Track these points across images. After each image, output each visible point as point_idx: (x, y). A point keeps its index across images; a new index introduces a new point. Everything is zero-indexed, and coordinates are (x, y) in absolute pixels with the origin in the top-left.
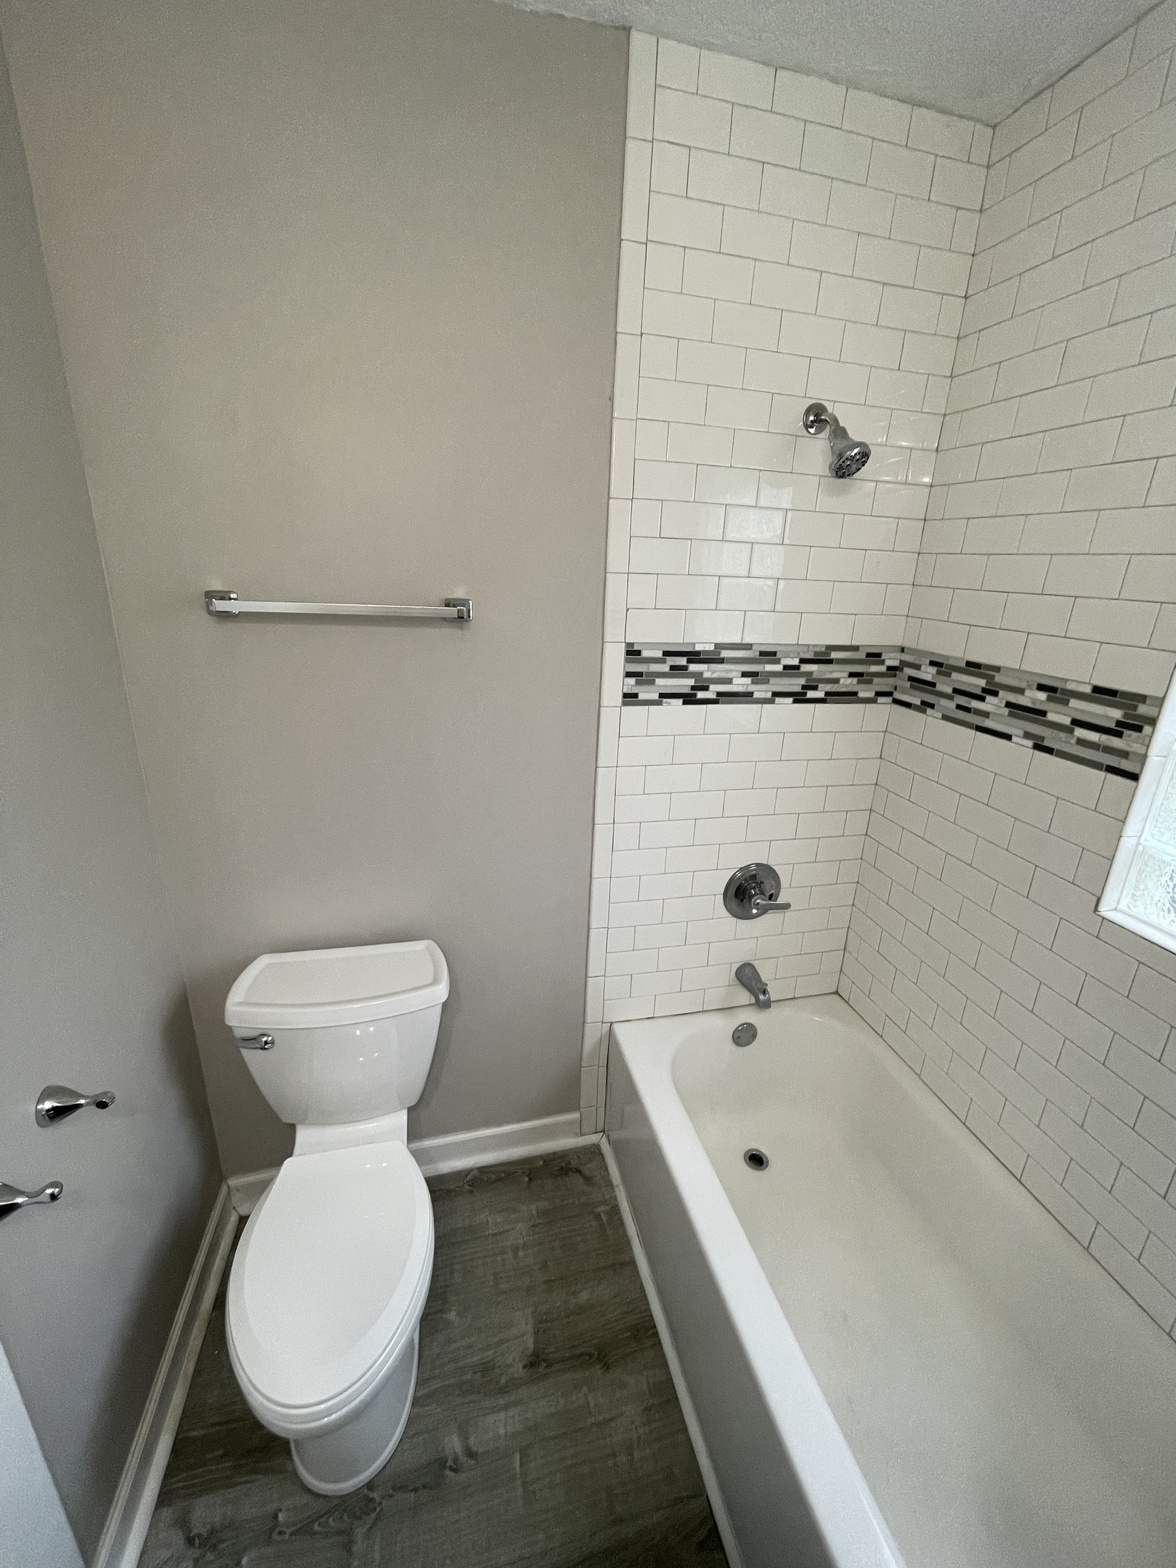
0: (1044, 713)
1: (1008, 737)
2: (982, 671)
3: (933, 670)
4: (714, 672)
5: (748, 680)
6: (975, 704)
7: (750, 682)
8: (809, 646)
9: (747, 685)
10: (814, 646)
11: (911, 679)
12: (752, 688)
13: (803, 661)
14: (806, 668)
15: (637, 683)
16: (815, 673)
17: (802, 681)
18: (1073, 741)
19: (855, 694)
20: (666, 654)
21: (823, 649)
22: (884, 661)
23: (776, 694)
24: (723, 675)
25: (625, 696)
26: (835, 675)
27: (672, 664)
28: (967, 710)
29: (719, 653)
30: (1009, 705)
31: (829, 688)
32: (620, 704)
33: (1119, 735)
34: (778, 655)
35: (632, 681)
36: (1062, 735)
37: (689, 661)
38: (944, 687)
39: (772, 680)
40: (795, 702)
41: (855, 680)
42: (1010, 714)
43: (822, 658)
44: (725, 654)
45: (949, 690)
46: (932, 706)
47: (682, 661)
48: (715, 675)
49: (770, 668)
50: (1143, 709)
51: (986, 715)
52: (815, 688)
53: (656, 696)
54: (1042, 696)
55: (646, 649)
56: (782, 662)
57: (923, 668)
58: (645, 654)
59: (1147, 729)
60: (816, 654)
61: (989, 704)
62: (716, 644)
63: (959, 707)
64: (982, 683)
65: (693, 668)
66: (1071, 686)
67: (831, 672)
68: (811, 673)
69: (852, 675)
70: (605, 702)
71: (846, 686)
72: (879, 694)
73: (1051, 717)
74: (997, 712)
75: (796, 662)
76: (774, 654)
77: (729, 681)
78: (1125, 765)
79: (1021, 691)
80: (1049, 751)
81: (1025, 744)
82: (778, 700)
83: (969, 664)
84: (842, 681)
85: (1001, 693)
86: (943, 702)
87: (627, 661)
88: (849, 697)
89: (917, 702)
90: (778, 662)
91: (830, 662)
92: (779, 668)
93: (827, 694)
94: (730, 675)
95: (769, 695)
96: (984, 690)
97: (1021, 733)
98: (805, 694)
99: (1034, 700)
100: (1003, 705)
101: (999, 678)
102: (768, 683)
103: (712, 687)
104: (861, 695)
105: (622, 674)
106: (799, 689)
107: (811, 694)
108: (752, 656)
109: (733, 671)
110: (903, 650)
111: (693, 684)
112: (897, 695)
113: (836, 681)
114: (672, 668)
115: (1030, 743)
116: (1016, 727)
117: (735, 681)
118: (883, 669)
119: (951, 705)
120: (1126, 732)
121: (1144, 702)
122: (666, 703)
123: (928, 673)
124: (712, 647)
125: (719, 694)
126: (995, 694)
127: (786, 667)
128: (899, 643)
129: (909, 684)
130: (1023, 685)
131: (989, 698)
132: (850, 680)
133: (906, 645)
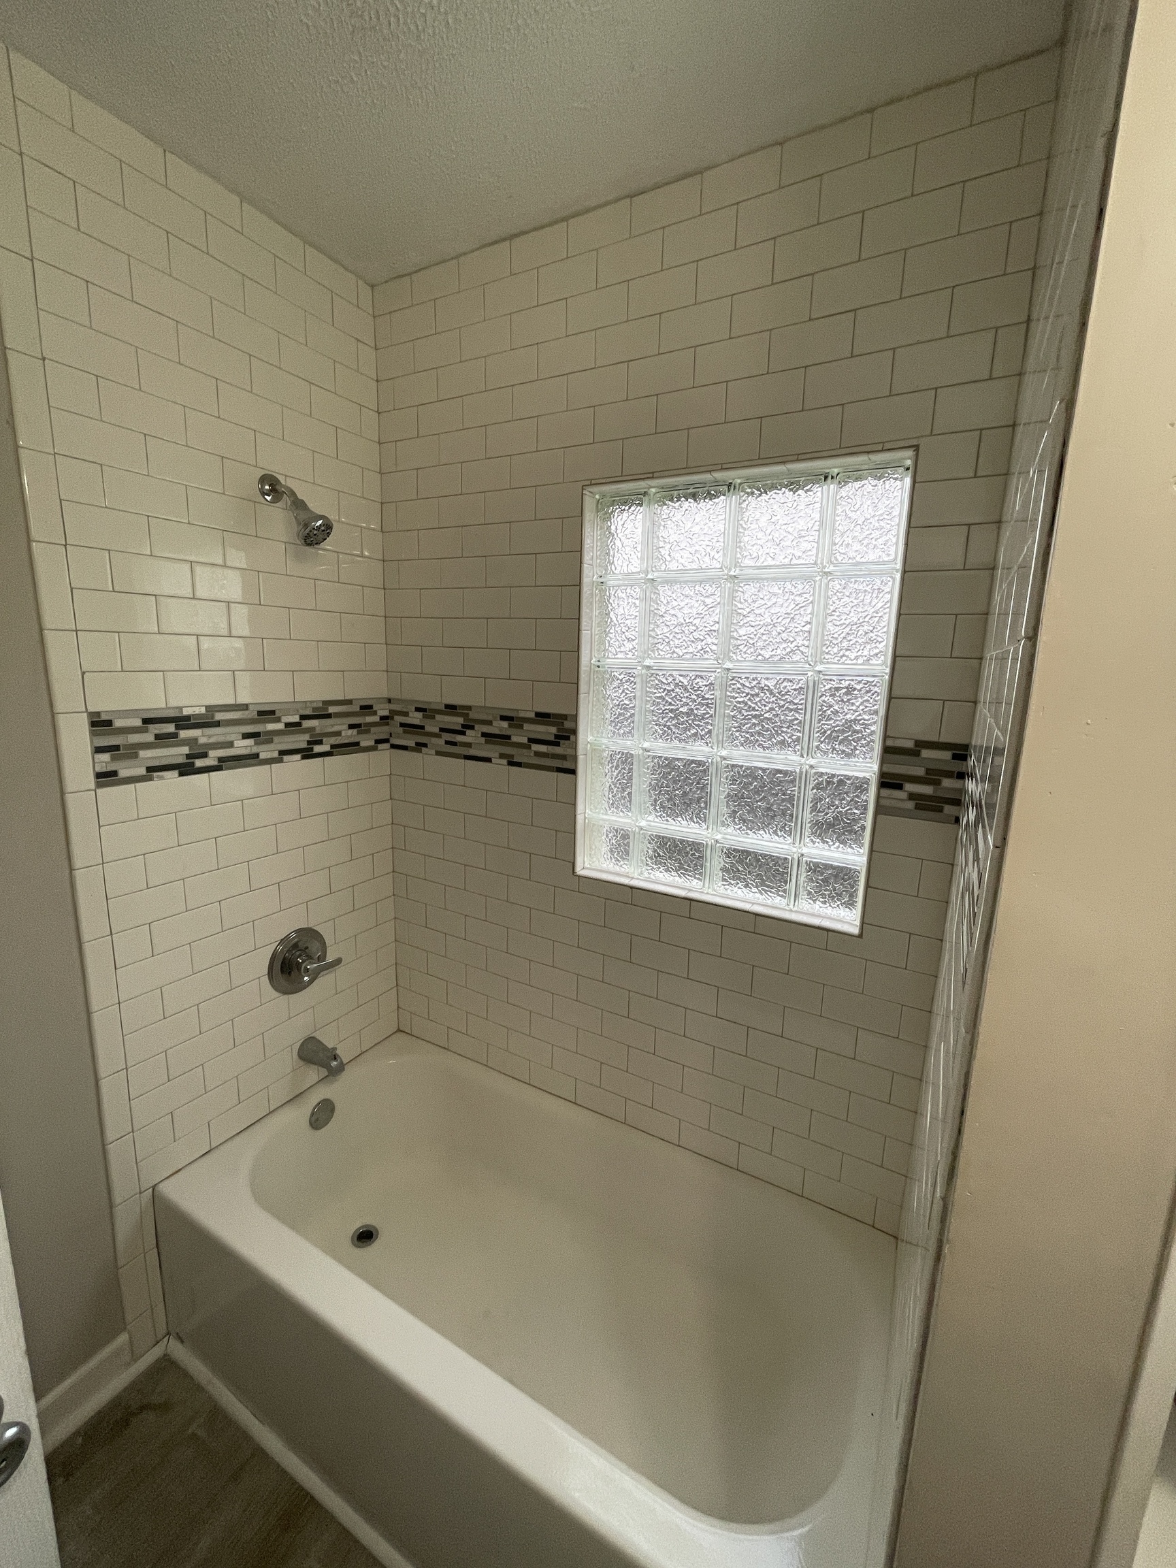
0: (509, 737)
1: (488, 760)
2: (458, 711)
3: (420, 715)
4: (210, 736)
5: (250, 742)
6: (460, 738)
7: (253, 744)
8: (305, 702)
9: (251, 746)
10: (311, 702)
11: (402, 725)
12: (255, 750)
13: (303, 717)
14: (307, 724)
15: (113, 759)
16: (317, 729)
17: (307, 737)
18: (532, 754)
19: (357, 744)
20: (146, 721)
21: (320, 705)
22: (376, 711)
23: (283, 753)
24: (222, 739)
25: (99, 775)
26: (336, 729)
27: (157, 732)
28: (454, 744)
29: (213, 717)
30: (484, 735)
31: (334, 740)
32: (93, 786)
33: (558, 744)
34: (277, 714)
35: (106, 757)
36: (524, 751)
37: (177, 727)
38: (431, 728)
39: (276, 739)
40: (304, 758)
41: (355, 731)
42: (487, 742)
43: (321, 713)
44: (219, 716)
45: (436, 730)
46: (425, 745)
47: (170, 728)
48: (212, 740)
49: (271, 727)
50: (568, 725)
51: (469, 745)
52: (320, 742)
53: (142, 771)
54: (505, 724)
55: (119, 718)
56: (283, 721)
57: (411, 714)
58: (118, 723)
59: (572, 737)
60: (314, 709)
61: (471, 736)
62: (207, 707)
63: (447, 743)
64: (461, 720)
65: (183, 734)
66: (522, 715)
67: (332, 726)
68: (313, 729)
69: (351, 727)
70: (70, 786)
71: (349, 737)
72: (378, 742)
73: (514, 739)
74: (477, 742)
75: (296, 719)
76: (273, 712)
77: (230, 745)
78: (567, 765)
79: (489, 723)
80: (519, 765)
81: (502, 763)
82: (286, 758)
83: (447, 706)
84: (343, 734)
85: (477, 727)
86: (434, 740)
87: (93, 734)
88: (352, 747)
89: (412, 743)
90: (278, 720)
91: (329, 716)
92: (280, 726)
93: (333, 747)
94: (229, 738)
95: (276, 754)
96: (463, 726)
97: (497, 755)
98: (312, 749)
99: (501, 729)
100: (480, 735)
101: (472, 715)
102: (272, 742)
103: (212, 753)
104: (363, 744)
105: (89, 749)
106: (304, 745)
107: (318, 749)
108: (250, 717)
109: (233, 734)
110: (389, 701)
111: (188, 753)
112: (394, 741)
113: (338, 734)
114: (157, 737)
115: (505, 762)
116: (491, 751)
117: (237, 744)
118: (376, 719)
119: (441, 742)
120: (562, 742)
121: (566, 719)
122: (158, 777)
123: (416, 718)
124: (203, 710)
125: (220, 759)
126: (472, 728)
127: (288, 725)
128: (385, 695)
129: (401, 729)
130: (490, 718)
131: (468, 732)
132: (350, 732)
133: (392, 696)
